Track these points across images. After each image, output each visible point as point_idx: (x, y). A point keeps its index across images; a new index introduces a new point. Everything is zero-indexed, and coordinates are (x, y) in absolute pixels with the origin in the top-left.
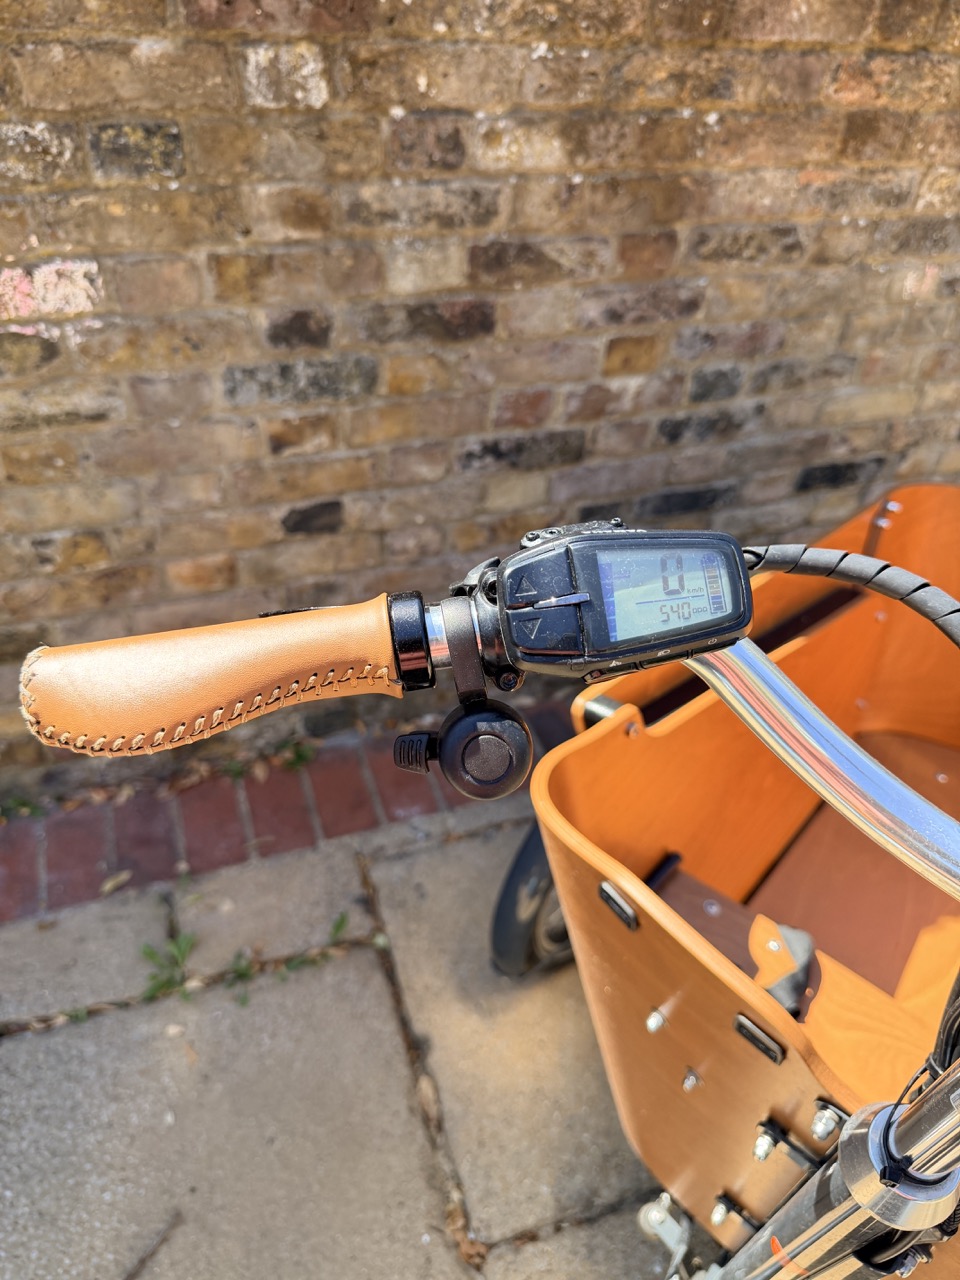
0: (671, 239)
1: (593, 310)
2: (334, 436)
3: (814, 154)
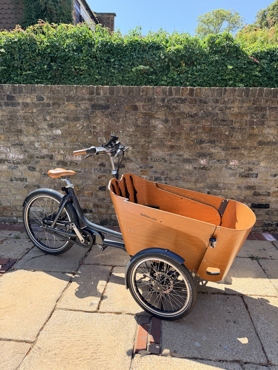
0: (147, 159)
1: (138, 166)
2: (106, 178)
3: (166, 150)
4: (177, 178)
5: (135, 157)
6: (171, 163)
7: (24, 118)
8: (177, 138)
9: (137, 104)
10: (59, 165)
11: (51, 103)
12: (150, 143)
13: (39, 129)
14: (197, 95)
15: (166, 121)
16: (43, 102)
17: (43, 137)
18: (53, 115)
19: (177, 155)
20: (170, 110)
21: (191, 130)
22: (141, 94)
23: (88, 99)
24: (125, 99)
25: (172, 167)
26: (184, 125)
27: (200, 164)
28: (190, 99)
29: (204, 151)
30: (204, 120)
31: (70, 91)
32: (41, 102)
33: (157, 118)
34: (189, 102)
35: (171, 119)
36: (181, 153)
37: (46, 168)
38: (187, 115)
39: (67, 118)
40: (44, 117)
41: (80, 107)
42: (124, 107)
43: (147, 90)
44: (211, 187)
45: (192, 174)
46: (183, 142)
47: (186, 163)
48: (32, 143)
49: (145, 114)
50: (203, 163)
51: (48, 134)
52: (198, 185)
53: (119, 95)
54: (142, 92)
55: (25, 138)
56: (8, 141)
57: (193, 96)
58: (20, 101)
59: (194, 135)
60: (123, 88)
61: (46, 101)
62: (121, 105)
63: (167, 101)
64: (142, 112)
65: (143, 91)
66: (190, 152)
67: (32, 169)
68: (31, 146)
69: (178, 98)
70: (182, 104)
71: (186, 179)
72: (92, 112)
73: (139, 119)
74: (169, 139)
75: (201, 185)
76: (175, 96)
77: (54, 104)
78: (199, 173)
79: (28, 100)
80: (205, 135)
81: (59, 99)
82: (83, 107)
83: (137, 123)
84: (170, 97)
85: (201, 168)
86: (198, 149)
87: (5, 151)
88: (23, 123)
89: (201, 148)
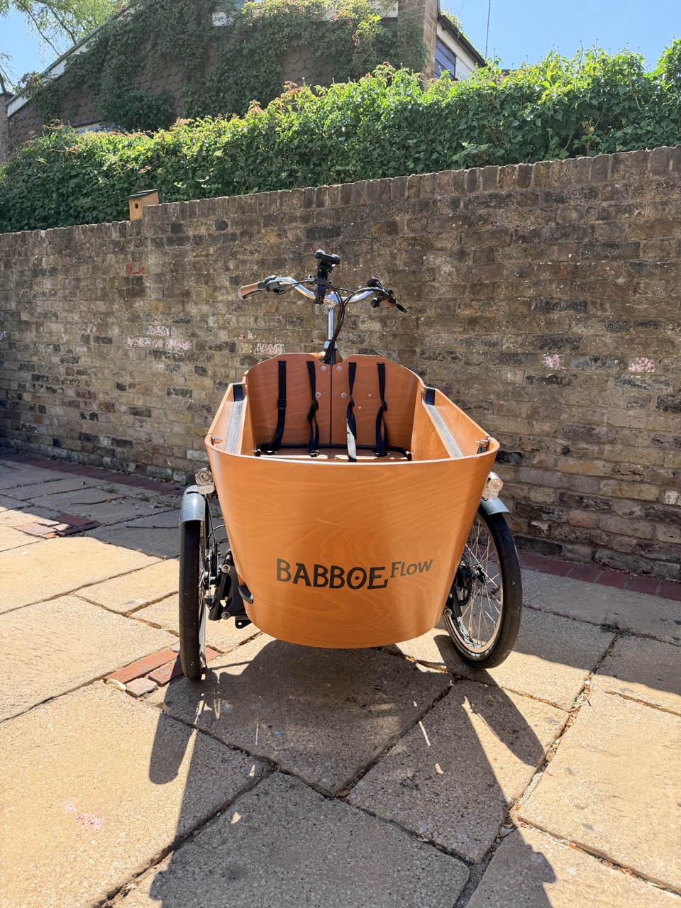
3: (457, 329)
4: (483, 404)
5: (386, 347)
6: (468, 363)
7: (194, 267)
8: (487, 299)
9: (397, 218)
10: (243, 365)
11: (238, 232)
12: (420, 311)
13: (215, 289)
14: (538, 184)
15: (461, 255)
16: (225, 231)
17: (221, 304)
18: (240, 257)
19: (485, 344)
20: (469, 226)
21: (523, 274)
22: (406, 194)
23: (301, 217)
24: (372, 210)
25: (471, 373)
26: (506, 262)
27: (546, 369)
28: (522, 194)
29: (557, 331)
30: (556, 248)
31: (271, 204)
32: (223, 232)
33: (440, 250)
34: (518, 203)
35: (473, 248)
36: (495, 336)
37: (223, 371)
38: (512, 236)
39: (262, 263)
40: (225, 262)
41: (287, 237)
42: (370, 228)
43: (419, 182)
44: (573, 434)
45: (520, 395)
46: (500, 309)
47: (507, 363)
48: (204, 319)
49: (414, 242)
50: (551, 366)
51: (230, 298)
52: (537, 426)
53: (362, 202)
54: (409, 189)
55: (194, 307)
56: (168, 314)
57: (528, 186)
58: (191, 234)
59: (529, 287)
60: (370, 186)
61: (230, 230)
62: (363, 224)
63: (464, 205)
64: (406, 236)
65: (410, 187)
66: (519, 335)
67: (201, 372)
68: (202, 325)
69: (490, 196)
70: (500, 208)
71: (505, 409)
72: (308, 246)
73: (399, 255)
74: (467, 301)
75: (546, 427)
76: (484, 189)
77: (243, 234)
78: (540, 393)
79: (203, 231)
80: (558, 287)
81: (251, 223)
82: (290, 236)
83: (395, 264)
84: (473, 194)
85: (545, 380)
86: (538, 325)
87: (163, 334)
88: (193, 278)
89: (547, 323)
